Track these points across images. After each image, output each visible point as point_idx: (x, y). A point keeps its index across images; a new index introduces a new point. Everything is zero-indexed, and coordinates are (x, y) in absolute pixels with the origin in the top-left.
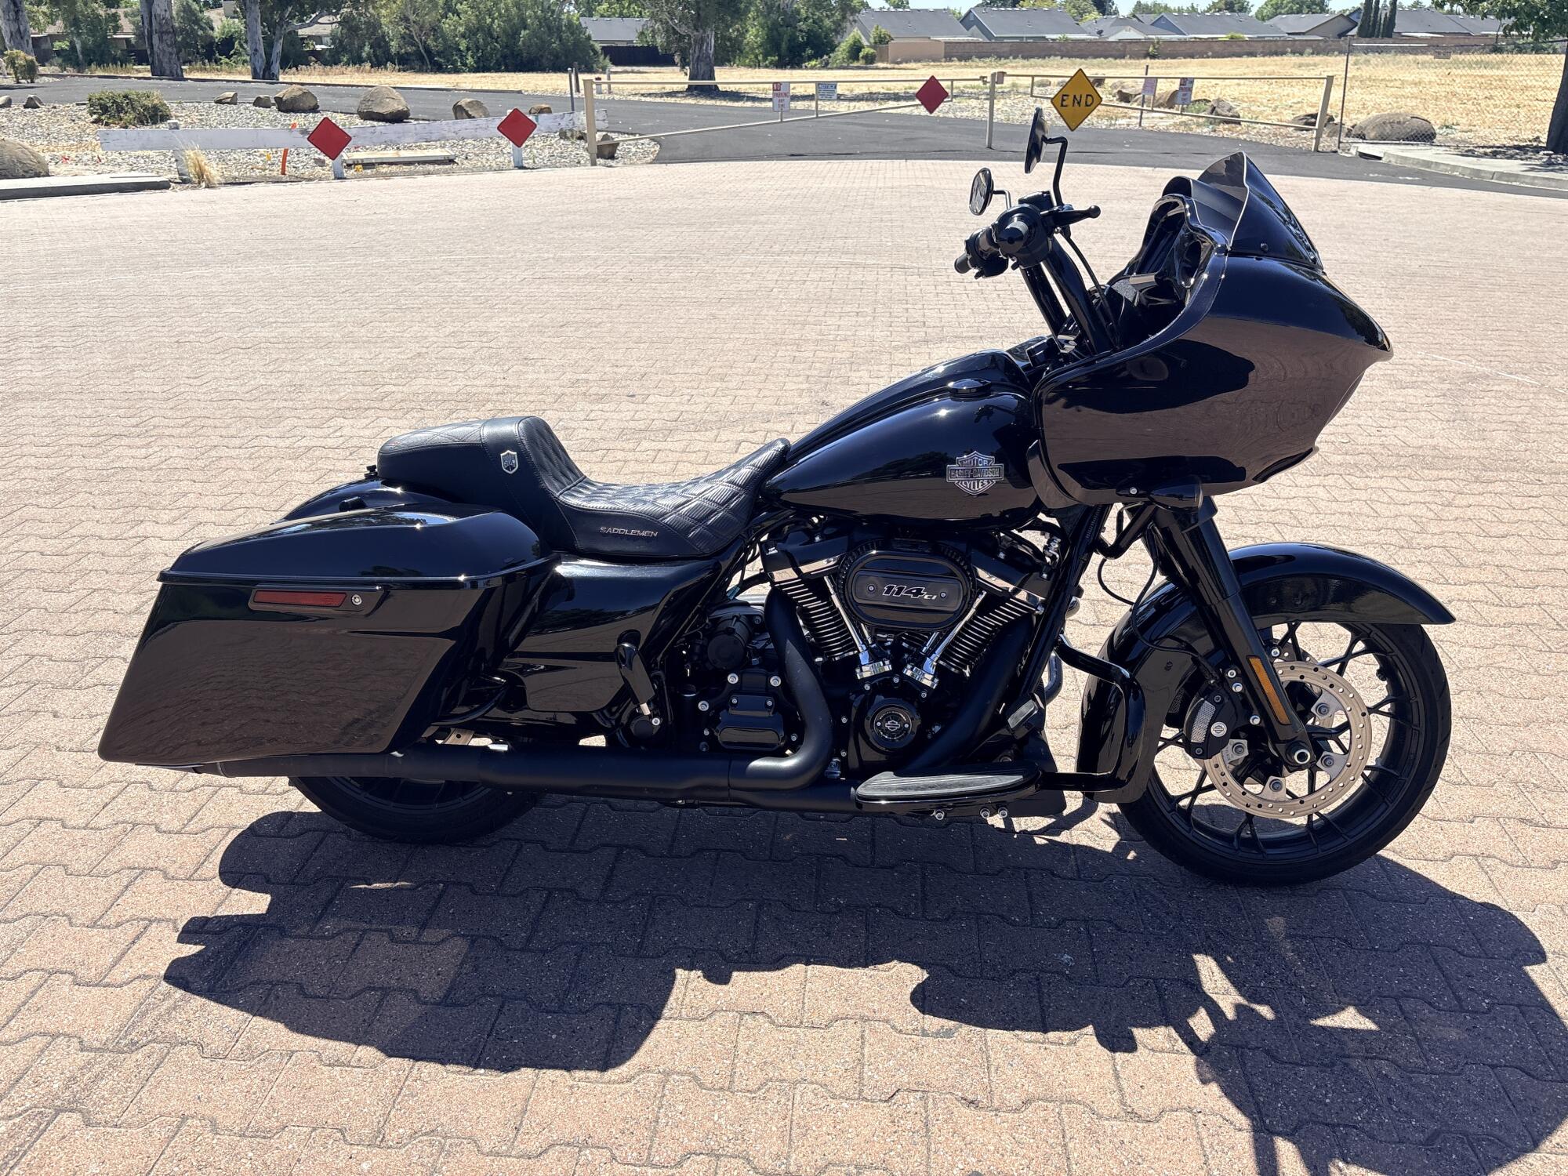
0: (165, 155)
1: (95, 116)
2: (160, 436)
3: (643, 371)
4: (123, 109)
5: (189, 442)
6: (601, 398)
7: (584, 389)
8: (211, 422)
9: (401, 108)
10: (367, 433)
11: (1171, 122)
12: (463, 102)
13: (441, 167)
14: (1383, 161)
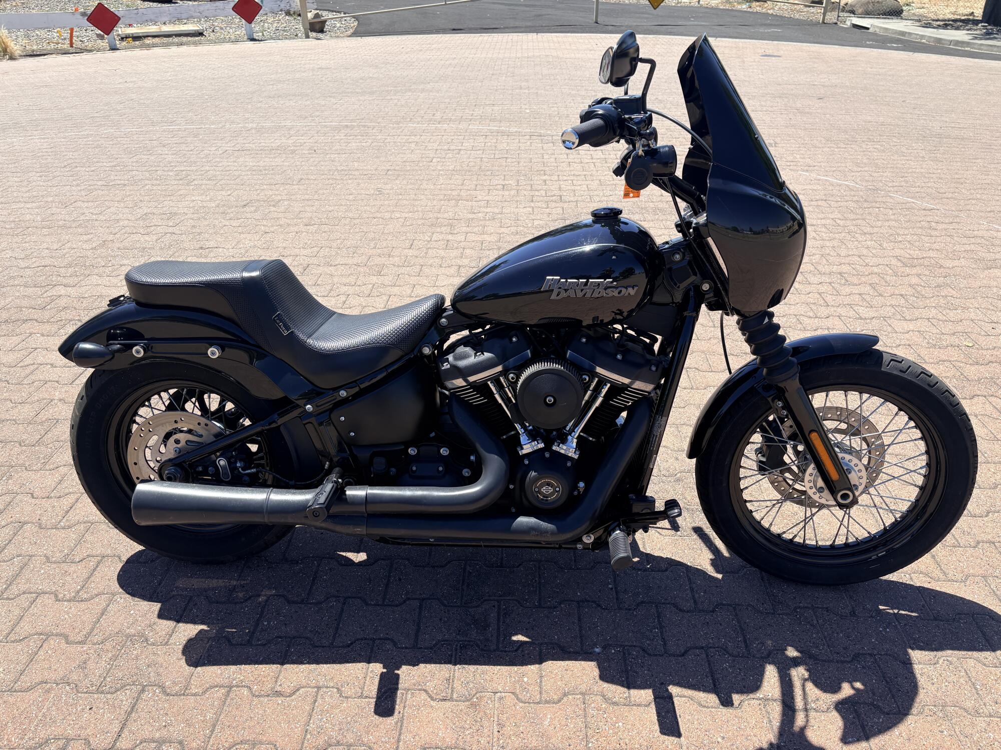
11: (720, 0)
13: (192, 38)
14: (871, 30)
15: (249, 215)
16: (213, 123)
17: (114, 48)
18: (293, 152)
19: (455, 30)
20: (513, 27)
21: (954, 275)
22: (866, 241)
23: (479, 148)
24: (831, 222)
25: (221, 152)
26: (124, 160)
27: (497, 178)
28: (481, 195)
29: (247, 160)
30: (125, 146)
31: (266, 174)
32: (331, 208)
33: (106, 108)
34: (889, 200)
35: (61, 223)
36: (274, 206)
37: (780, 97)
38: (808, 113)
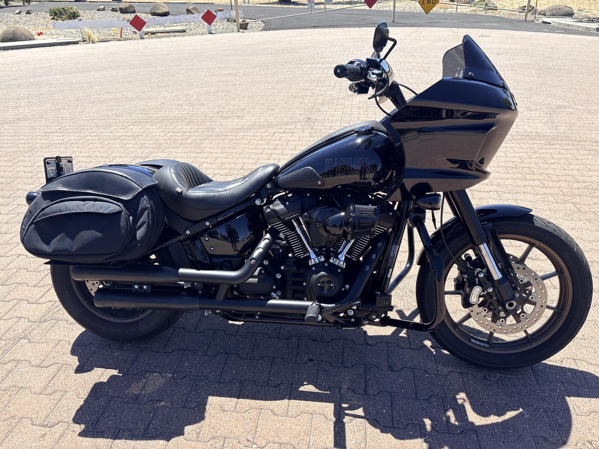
0: (78, 31)
1: (52, 17)
2: (68, 132)
3: (243, 108)
4: (62, 13)
5: (78, 134)
6: (226, 118)
7: (221, 114)
8: (86, 127)
9: (166, 11)
10: (141, 131)
11: (469, 9)
12: (190, 8)
13: (181, 33)
14: (552, 24)
17: (142, 38)
19: (316, 27)
20: (347, 25)
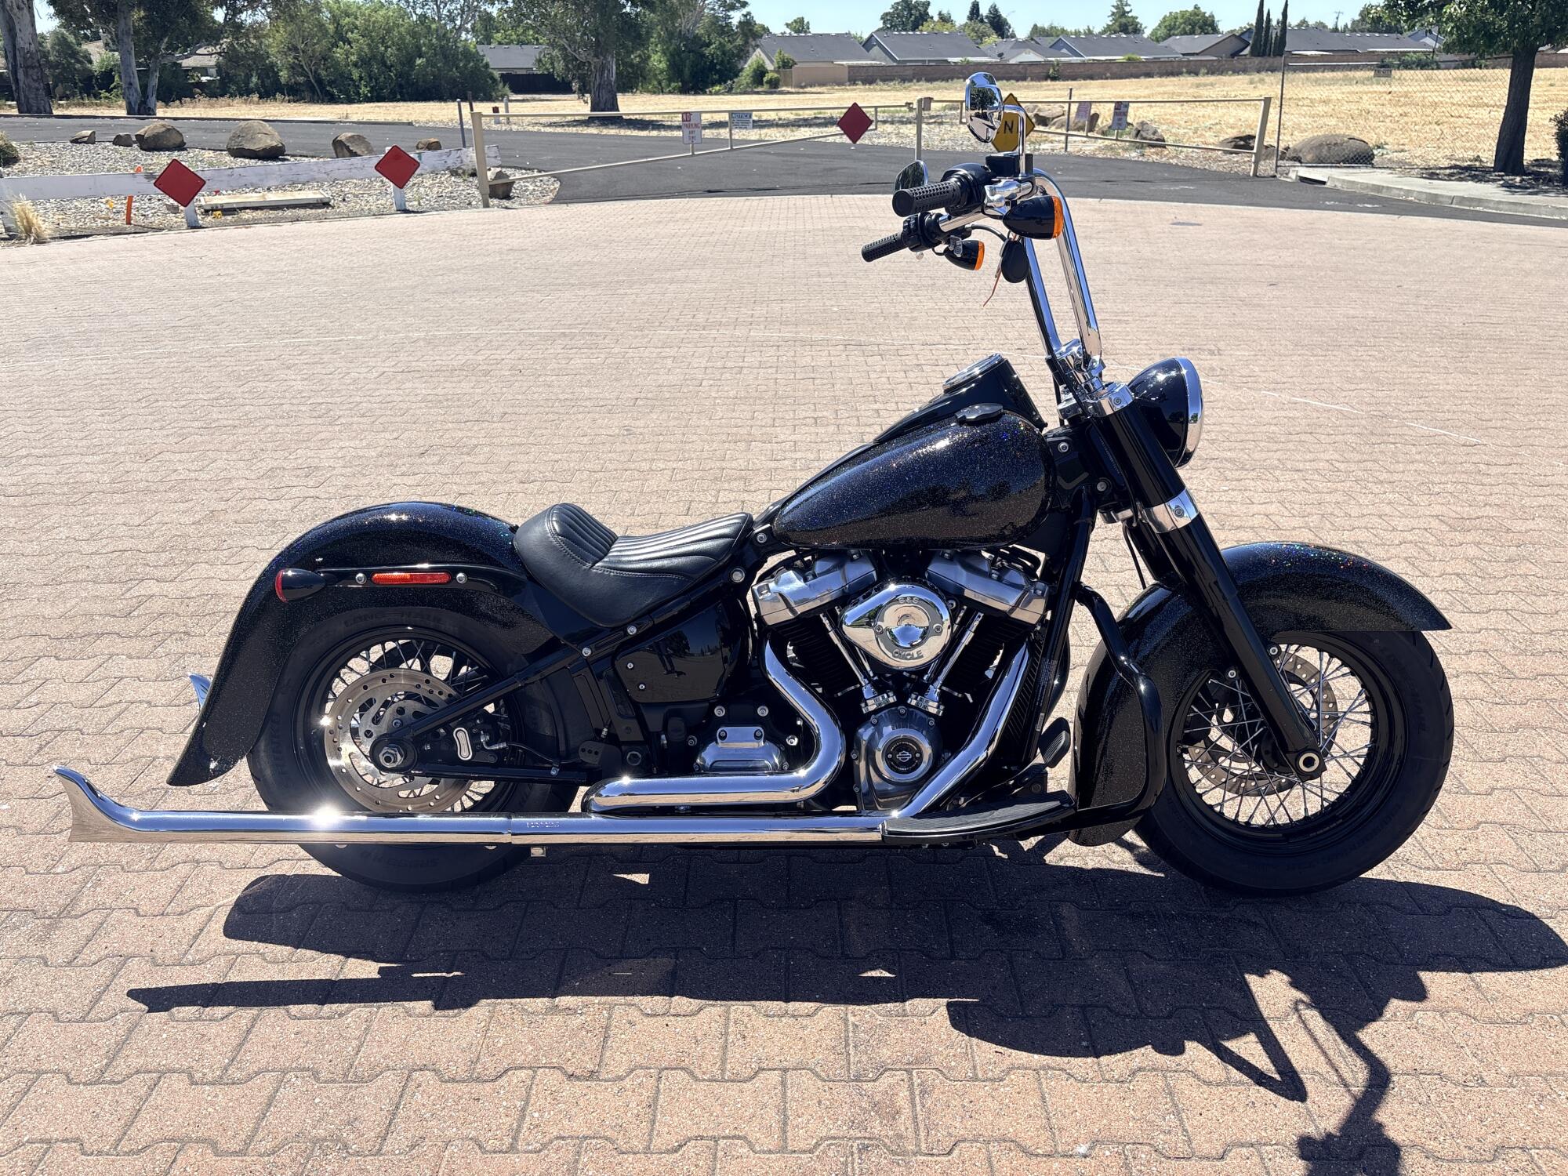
9: (275, 144)
11: (1094, 146)
12: (343, 137)
13: (313, 211)
14: (1328, 185)
15: (431, 469)
16: (359, 333)
17: (194, 226)
18: (487, 373)
19: (711, 193)
20: (793, 188)
21: (1530, 543)
22: (1385, 493)
23: (769, 365)
24: (1327, 466)
25: (376, 375)
26: (229, 390)
27: (803, 407)
28: (783, 434)
29: (416, 385)
30: (230, 369)
31: (448, 406)
32: (559, 456)
33: (193, 313)
34: (1405, 430)
35: (141, 485)
36: (468, 454)
37: (1212, 283)
38: (1259, 305)
